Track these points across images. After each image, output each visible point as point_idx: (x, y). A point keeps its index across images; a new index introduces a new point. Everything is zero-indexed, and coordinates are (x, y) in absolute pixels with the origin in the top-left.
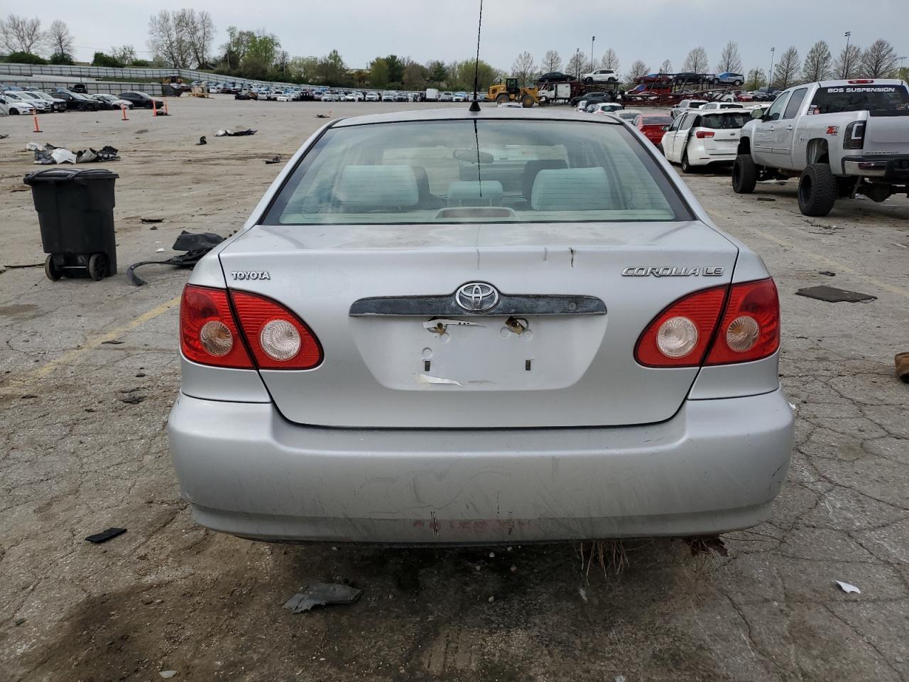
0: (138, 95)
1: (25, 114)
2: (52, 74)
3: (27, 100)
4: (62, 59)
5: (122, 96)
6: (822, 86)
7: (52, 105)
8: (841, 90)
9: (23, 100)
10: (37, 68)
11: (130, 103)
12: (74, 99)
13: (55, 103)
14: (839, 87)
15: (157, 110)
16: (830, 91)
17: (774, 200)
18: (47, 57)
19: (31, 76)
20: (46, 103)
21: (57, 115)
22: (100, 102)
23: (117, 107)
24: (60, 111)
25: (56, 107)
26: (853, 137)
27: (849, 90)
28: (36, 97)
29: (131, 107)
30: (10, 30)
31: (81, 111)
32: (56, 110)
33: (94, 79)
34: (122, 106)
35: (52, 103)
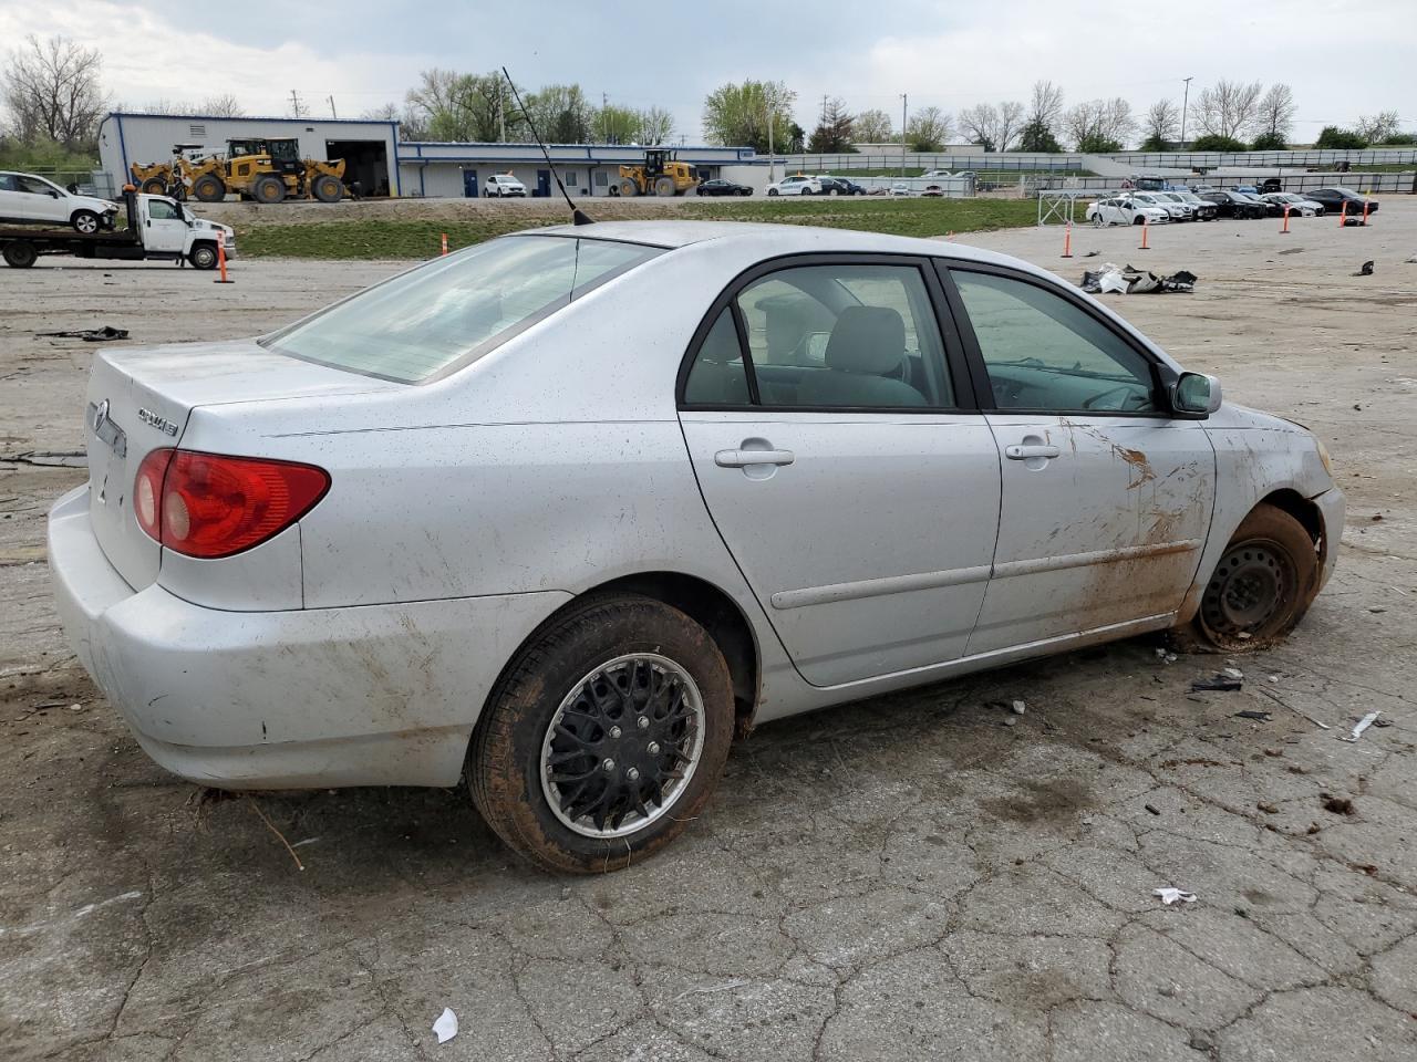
0: (1336, 192)
1: (1153, 222)
2: (1234, 166)
3: (1162, 205)
4: (1271, 142)
5: (1311, 196)
7: (1195, 212)
9: (1159, 204)
10: (1230, 157)
11: (1320, 206)
12: (1231, 201)
13: (1202, 208)
15: (1347, 218)
18: (1248, 141)
19: (1216, 168)
20: (1187, 208)
21: (1200, 225)
22: (1268, 205)
23: (1296, 213)
24: (1206, 219)
25: (1200, 214)
28: (1178, 200)
29: (1319, 213)
30: (1216, 103)
31: (1237, 218)
32: (1200, 218)
33: (1306, 169)
34: (1305, 212)
35: (1196, 208)
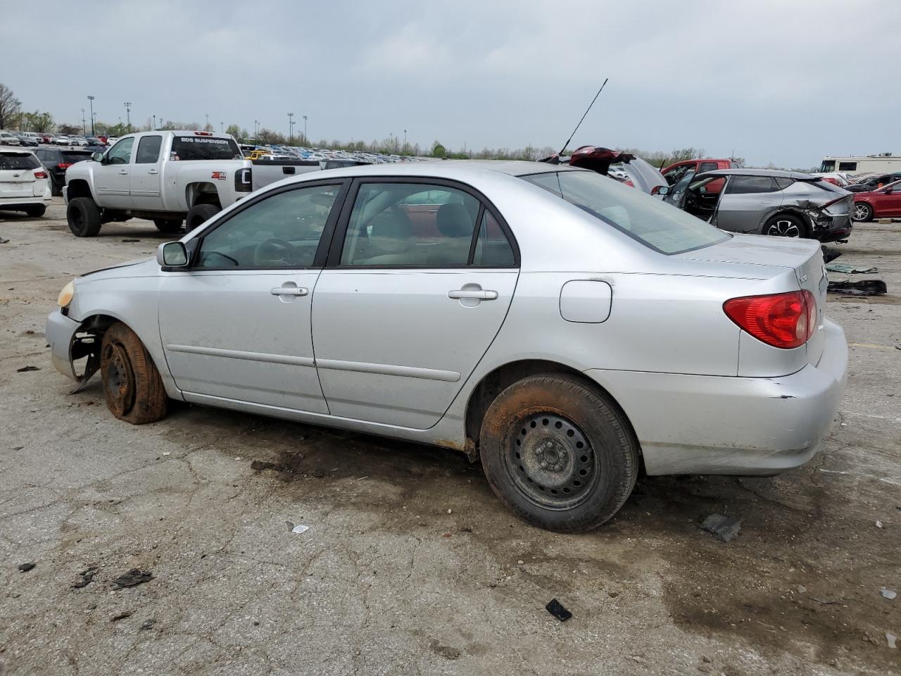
6: (177, 135)
8: (192, 140)
14: (189, 137)
16: (183, 140)
17: (139, 241)
26: (244, 182)
27: (197, 140)
